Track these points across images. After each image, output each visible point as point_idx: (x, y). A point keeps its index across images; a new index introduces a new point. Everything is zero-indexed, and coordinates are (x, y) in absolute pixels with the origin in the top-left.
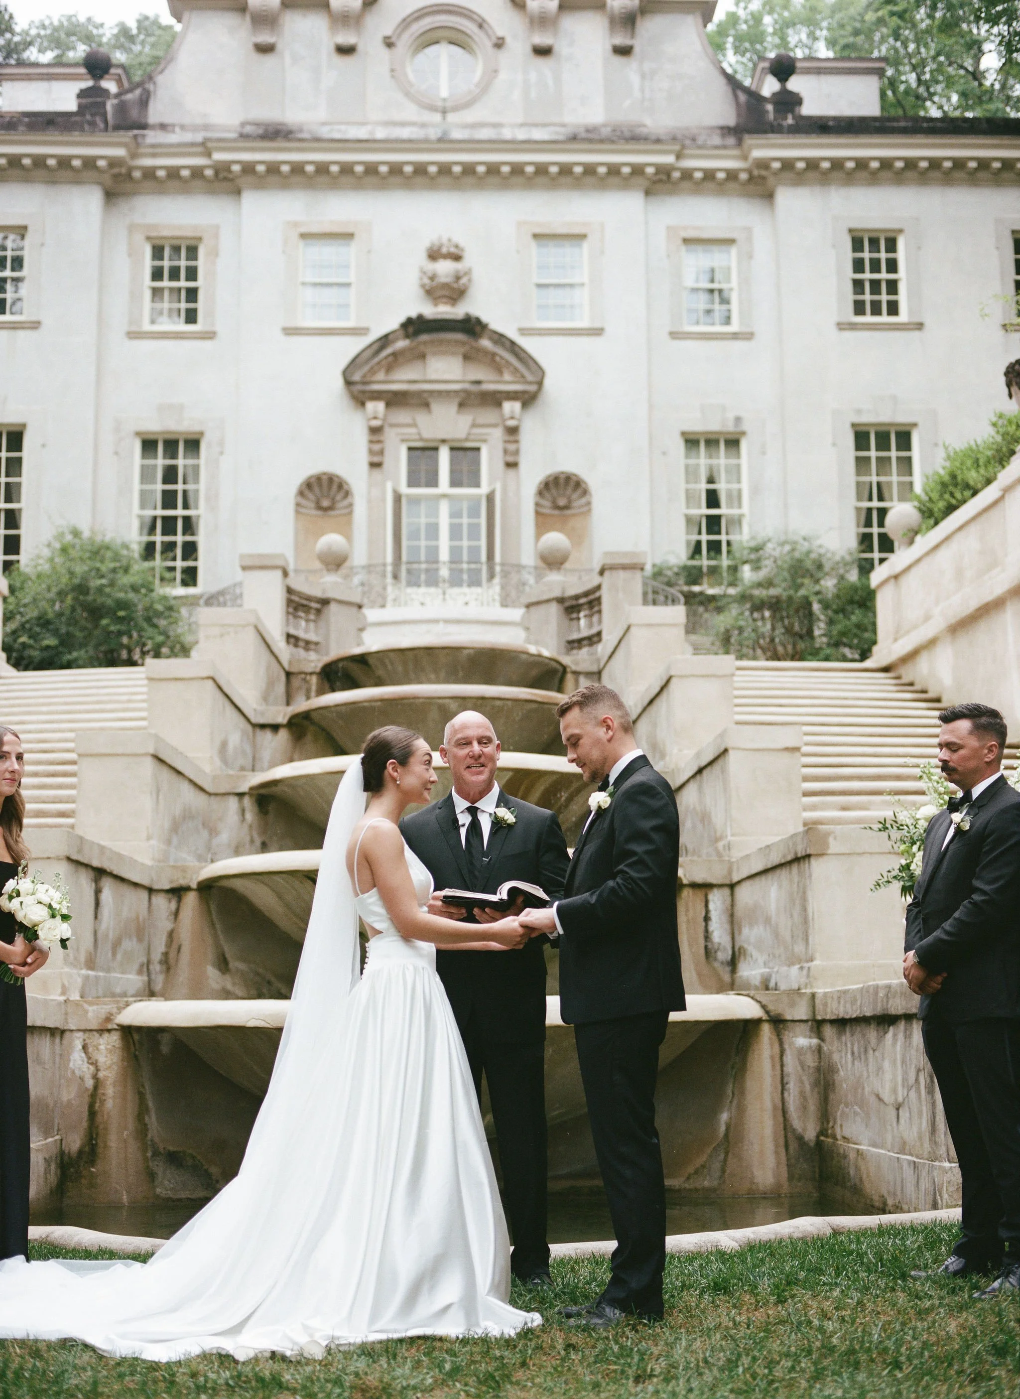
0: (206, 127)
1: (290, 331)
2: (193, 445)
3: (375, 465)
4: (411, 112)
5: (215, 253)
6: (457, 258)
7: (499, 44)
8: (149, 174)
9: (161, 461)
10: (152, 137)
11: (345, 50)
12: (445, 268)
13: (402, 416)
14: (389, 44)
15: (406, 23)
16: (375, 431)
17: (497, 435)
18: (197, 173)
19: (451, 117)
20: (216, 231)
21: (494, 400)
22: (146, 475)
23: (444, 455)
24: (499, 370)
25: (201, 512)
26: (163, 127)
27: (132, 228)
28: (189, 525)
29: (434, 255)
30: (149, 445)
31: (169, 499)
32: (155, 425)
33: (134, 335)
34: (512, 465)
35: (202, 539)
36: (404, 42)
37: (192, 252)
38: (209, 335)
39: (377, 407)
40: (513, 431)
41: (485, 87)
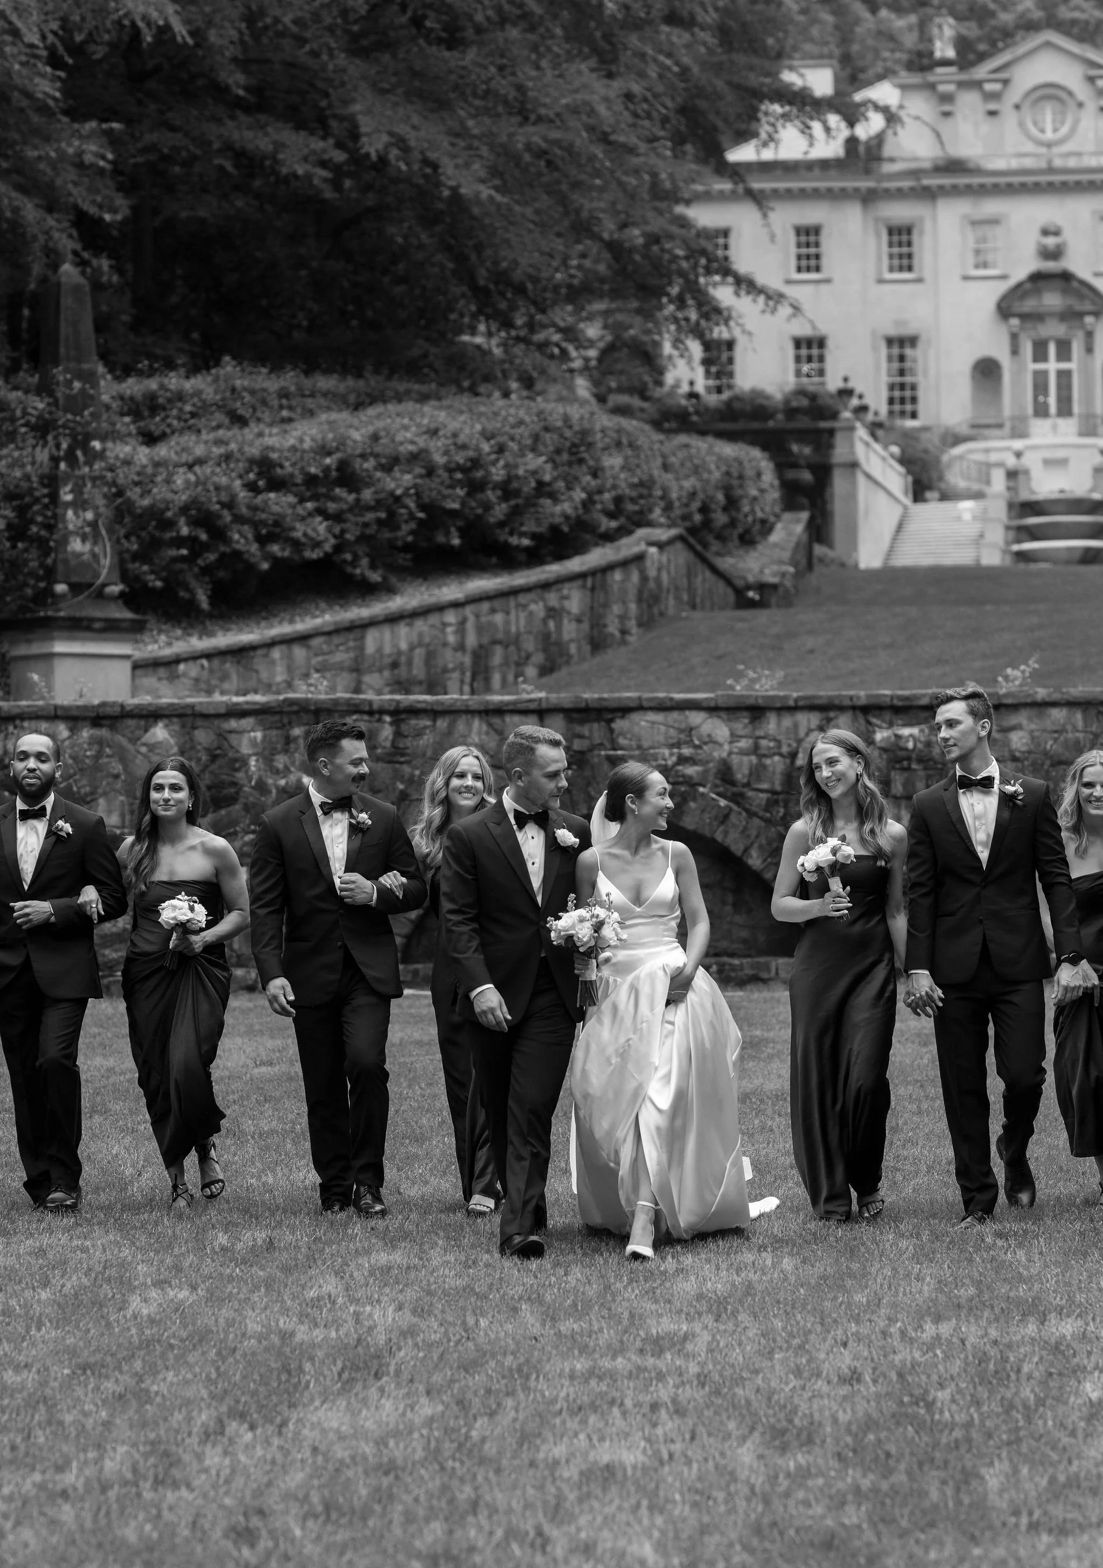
0: (916, 159)
1: (966, 278)
2: (913, 341)
3: (1015, 351)
4: (1030, 147)
5: (921, 233)
6: (1057, 233)
7: (1080, 105)
8: (887, 191)
9: (896, 351)
10: (887, 168)
11: (992, 113)
12: (1051, 241)
13: (1029, 325)
14: (1017, 107)
15: (1028, 94)
16: (1014, 337)
17: (1080, 334)
18: (912, 189)
19: (1055, 150)
20: (921, 219)
21: (1080, 315)
22: (890, 359)
23: (1052, 349)
24: (1081, 297)
25: (920, 379)
26: (892, 160)
27: (877, 220)
28: (914, 387)
29: (1045, 232)
30: (890, 341)
31: (902, 373)
32: (893, 332)
33: (881, 281)
34: (1089, 350)
35: (921, 394)
36: (1026, 107)
37: (909, 231)
38: (919, 280)
39: (1015, 322)
40: (1090, 335)
41: (1073, 130)
